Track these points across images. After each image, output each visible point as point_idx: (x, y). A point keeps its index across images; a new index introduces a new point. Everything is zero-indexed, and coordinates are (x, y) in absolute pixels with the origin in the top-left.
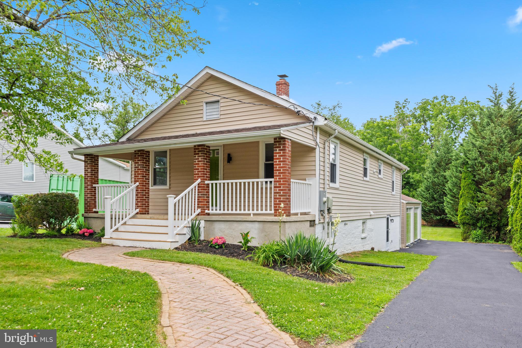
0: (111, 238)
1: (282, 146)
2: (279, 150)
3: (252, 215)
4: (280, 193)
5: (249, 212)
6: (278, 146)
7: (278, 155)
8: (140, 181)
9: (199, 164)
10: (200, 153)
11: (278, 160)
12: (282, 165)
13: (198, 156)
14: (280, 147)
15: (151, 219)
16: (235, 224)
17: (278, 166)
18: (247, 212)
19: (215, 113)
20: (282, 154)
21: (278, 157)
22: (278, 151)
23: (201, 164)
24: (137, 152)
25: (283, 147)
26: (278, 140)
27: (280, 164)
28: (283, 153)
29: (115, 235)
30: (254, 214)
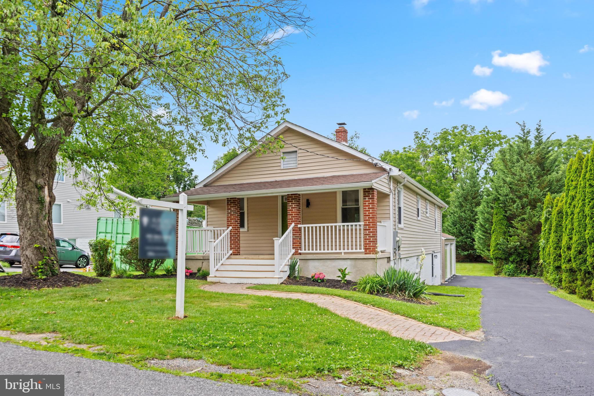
0: (215, 277)
1: (371, 196)
2: (368, 199)
3: (343, 254)
4: (370, 234)
5: (340, 251)
6: (367, 195)
7: (367, 203)
8: (233, 225)
9: (292, 210)
10: (293, 200)
11: (367, 207)
12: (371, 212)
13: (291, 204)
14: (369, 196)
15: (245, 259)
16: (329, 262)
17: (367, 212)
18: (338, 251)
19: (292, 162)
20: (371, 202)
21: (367, 204)
22: (367, 200)
23: (295, 210)
24: (229, 199)
25: (372, 196)
26: (367, 190)
27: (370, 211)
28: (372, 201)
29: (218, 274)
30: (345, 253)
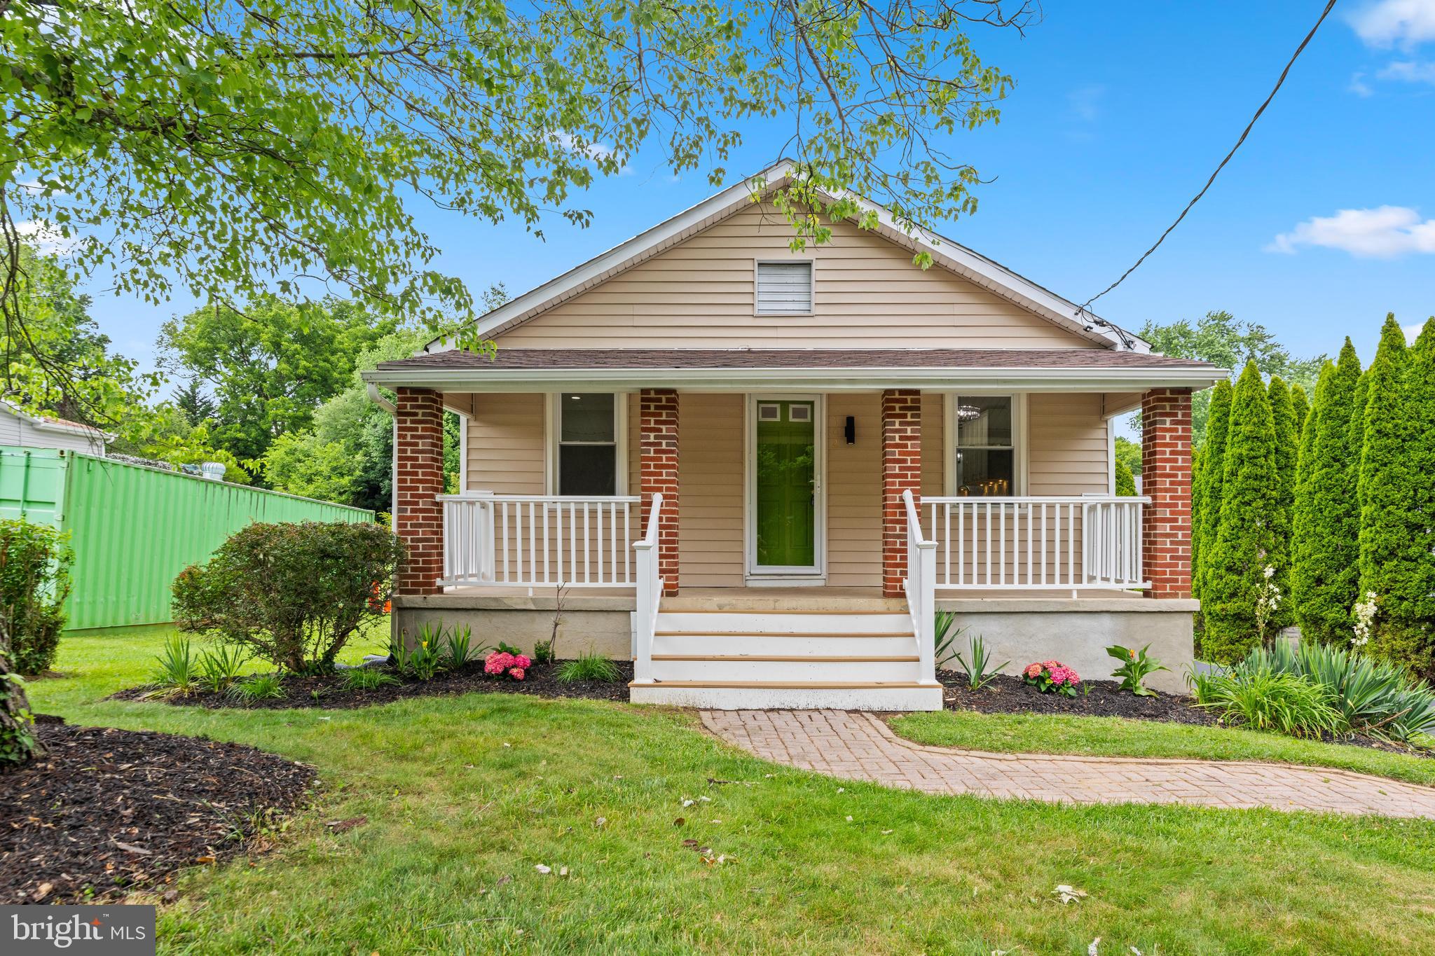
0: (658, 684)
1: (1180, 413)
2: (1173, 422)
3: (1075, 595)
4: (1176, 535)
5: (1064, 587)
6: (1168, 410)
7: (1168, 435)
9: (906, 446)
10: (909, 414)
11: (1168, 450)
12: (1180, 464)
13: (901, 424)
14: (1176, 415)
16: (1037, 621)
17: (1168, 465)
18: (1058, 585)
19: (790, 298)
20: (1180, 433)
21: (1168, 440)
22: (1168, 425)
23: (913, 446)
24: (652, 395)
25: (1183, 415)
26: (1168, 395)
27: (1176, 461)
28: (1184, 431)
30: (1080, 592)
